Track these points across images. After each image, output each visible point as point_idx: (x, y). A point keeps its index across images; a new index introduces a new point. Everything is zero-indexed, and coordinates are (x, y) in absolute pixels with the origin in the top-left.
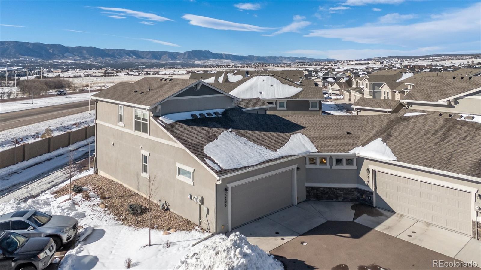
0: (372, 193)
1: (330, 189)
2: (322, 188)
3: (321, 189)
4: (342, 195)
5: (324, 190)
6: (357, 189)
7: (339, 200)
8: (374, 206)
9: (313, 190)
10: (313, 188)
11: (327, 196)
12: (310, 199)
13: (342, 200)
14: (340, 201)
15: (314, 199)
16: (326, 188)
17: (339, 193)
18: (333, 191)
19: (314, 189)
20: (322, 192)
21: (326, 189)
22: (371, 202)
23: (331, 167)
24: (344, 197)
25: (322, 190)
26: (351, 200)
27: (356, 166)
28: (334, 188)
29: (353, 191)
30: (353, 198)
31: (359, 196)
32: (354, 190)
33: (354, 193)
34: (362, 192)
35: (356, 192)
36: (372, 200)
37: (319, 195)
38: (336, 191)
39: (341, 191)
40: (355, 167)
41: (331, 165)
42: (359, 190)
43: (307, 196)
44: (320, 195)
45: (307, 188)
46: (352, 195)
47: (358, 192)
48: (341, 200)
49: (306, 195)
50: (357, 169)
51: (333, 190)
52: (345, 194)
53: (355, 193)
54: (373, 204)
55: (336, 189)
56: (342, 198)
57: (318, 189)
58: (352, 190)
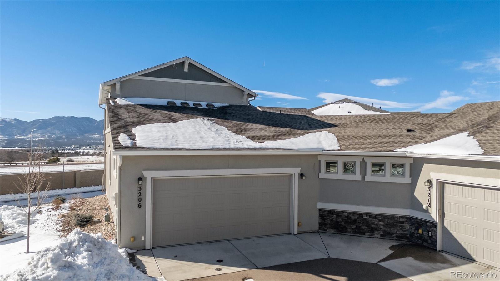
0: (434, 225)
1: (361, 215)
2: (346, 212)
3: (344, 214)
4: (382, 227)
5: (351, 217)
6: (409, 219)
7: (376, 236)
8: (438, 250)
9: (330, 215)
10: (331, 212)
11: (354, 227)
12: (324, 230)
13: (382, 236)
14: (377, 238)
15: (332, 231)
16: (354, 213)
17: (377, 224)
18: (366, 219)
19: (333, 214)
20: (345, 220)
21: (353, 215)
22: (432, 242)
23: (363, 178)
24: (384, 231)
25: (346, 217)
26: (397, 237)
27: (410, 176)
28: (367, 215)
29: (403, 223)
30: (402, 234)
31: (413, 231)
32: (404, 220)
33: (404, 225)
34: (418, 223)
35: (408, 223)
36: (434, 237)
37: (341, 225)
38: (371, 219)
39: (380, 221)
40: (407, 180)
41: (363, 174)
42: (413, 220)
43: (320, 224)
44: (343, 224)
45: (320, 210)
46: (401, 229)
47: (412, 224)
48: (379, 236)
49: (319, 222)
50: (411, 183)
51: (366, 217)
52: (386, 225)
53: (407, 226)
54: (436, 246)
55: (370, 215)
56: (382, 233)
57: (339, 214)
58: (401, 220)
